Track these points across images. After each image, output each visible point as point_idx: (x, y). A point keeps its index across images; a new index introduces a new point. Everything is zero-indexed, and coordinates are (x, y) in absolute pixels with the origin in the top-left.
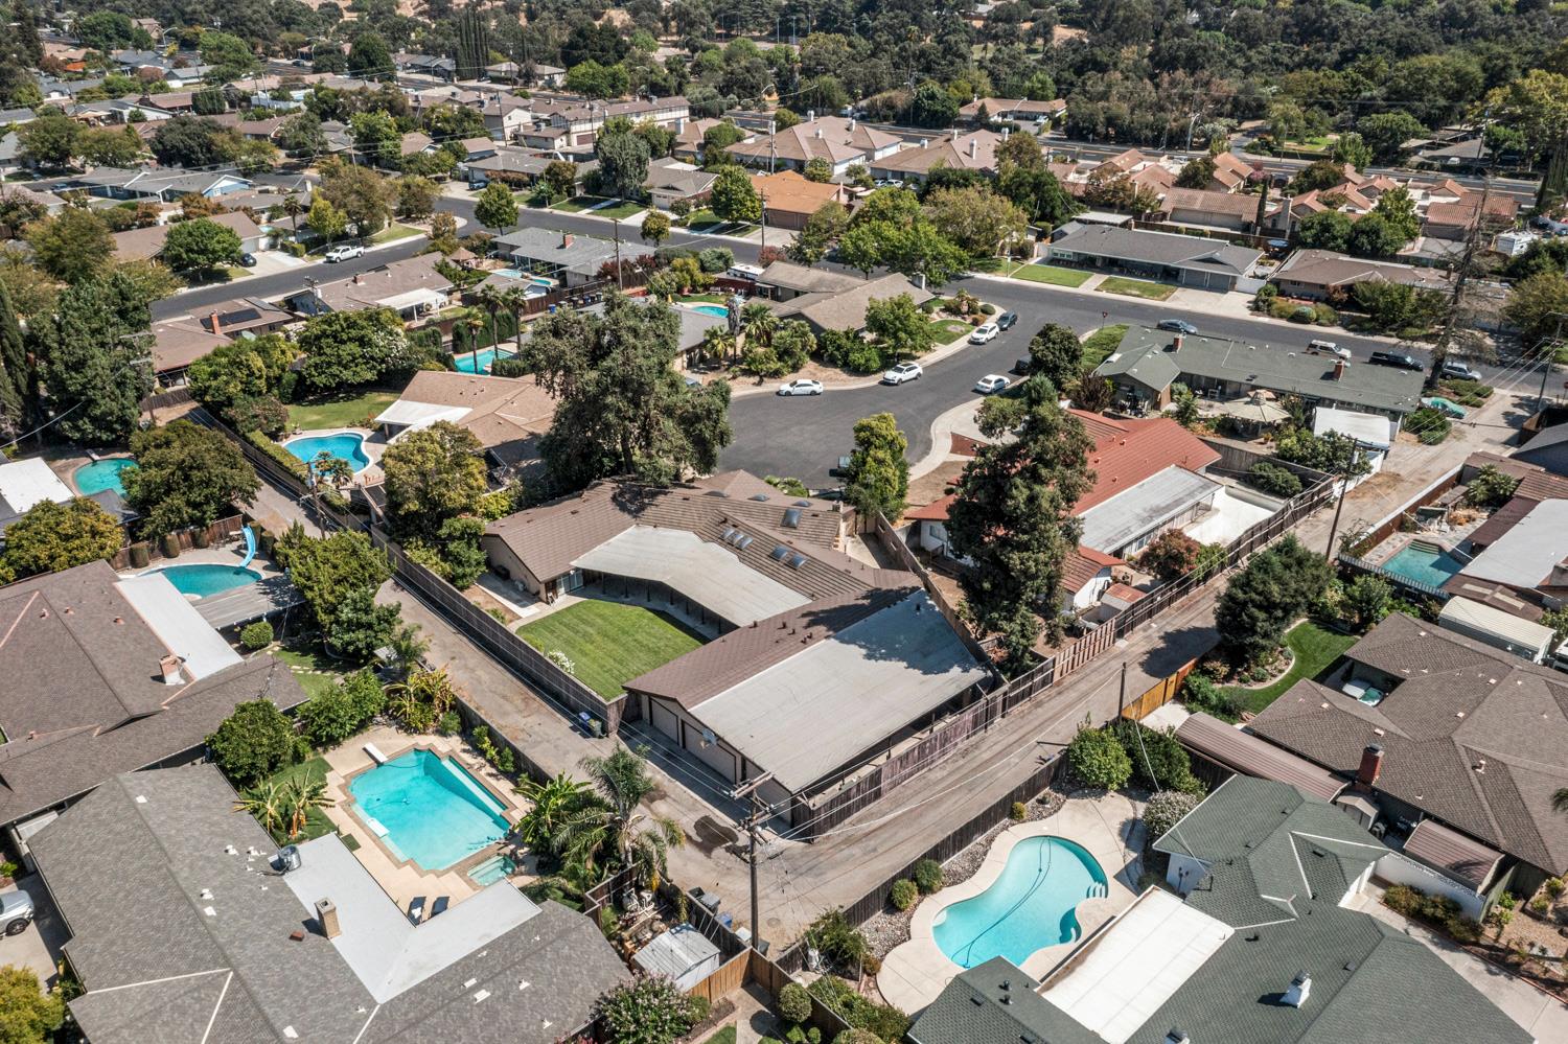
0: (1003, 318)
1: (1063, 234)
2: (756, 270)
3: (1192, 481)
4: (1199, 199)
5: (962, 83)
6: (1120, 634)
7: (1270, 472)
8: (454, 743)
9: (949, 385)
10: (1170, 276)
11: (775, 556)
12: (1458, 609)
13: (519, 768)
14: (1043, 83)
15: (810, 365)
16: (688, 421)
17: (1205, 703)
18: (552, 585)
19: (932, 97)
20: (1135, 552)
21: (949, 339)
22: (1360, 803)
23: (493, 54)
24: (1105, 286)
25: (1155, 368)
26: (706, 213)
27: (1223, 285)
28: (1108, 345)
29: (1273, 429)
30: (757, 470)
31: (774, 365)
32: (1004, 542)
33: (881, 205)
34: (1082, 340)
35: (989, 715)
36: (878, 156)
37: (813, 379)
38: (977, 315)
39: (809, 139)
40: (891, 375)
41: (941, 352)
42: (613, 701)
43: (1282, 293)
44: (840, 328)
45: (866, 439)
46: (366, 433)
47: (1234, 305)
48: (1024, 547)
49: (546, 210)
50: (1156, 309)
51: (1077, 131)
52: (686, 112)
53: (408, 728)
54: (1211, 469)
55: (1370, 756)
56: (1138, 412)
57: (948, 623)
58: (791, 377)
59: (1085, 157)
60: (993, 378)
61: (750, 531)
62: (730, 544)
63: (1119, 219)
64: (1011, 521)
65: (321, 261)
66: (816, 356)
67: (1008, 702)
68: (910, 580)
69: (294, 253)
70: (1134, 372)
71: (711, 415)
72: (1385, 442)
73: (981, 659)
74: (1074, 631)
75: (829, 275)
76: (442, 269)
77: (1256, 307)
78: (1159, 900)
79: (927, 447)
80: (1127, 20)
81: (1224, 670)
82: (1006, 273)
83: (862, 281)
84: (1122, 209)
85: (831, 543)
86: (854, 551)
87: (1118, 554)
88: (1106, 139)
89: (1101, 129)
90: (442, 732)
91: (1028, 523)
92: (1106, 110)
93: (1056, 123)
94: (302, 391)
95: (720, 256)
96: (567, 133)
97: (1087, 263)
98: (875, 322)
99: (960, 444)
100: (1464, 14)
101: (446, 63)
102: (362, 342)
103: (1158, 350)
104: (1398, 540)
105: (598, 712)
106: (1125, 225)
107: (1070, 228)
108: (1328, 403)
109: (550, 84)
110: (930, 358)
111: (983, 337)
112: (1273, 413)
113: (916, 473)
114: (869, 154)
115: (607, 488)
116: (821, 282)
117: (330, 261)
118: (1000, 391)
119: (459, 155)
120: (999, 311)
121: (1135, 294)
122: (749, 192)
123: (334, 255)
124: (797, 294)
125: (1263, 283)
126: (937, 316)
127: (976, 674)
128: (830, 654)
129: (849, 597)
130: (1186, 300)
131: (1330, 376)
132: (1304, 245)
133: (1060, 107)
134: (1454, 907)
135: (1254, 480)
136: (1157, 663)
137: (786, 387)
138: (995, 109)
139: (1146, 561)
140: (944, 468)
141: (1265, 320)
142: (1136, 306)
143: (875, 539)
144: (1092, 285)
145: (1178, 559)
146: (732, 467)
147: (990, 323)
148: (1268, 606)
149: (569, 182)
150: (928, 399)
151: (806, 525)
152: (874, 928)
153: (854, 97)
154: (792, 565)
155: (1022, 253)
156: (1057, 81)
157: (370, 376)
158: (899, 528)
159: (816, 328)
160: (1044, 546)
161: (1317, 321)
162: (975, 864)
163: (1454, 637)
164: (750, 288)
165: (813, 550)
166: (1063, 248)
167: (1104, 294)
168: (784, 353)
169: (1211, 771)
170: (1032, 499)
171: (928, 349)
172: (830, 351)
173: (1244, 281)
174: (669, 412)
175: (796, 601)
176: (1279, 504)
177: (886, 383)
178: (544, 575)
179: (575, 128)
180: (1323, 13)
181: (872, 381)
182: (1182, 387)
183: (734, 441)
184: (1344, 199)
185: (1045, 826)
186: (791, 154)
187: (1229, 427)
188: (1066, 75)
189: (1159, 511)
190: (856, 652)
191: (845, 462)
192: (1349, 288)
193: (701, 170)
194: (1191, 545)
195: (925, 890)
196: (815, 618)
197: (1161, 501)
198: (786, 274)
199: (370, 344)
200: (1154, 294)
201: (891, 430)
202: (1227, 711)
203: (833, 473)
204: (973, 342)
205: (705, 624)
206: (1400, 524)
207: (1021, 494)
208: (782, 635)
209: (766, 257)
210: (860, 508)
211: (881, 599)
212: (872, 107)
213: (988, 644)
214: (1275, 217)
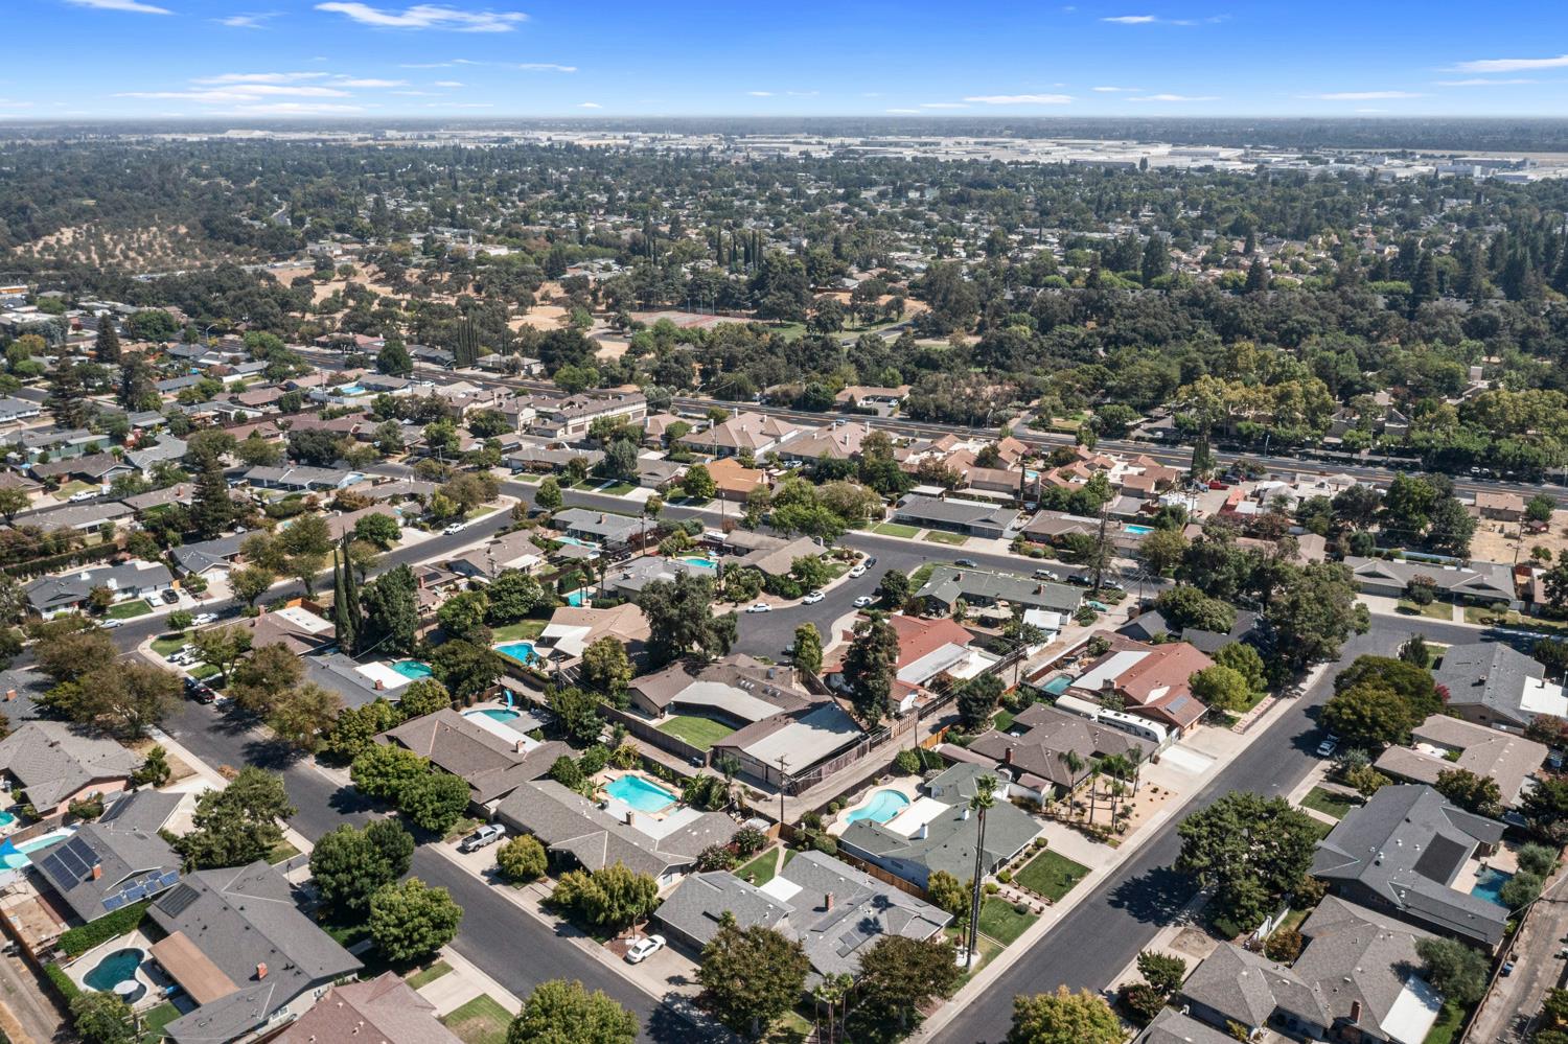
0: (868, 561)
1: (903, 503)
2: (721, 535)
3: (959, 649)
4: (987, 474)
5: (837, 378)
6: (920, 718)
7: (998, 644)
8: (640, 773)
9: (840, 602)
10: (966, 530)
11: (765, 692)
12: (1064, 700)
13: (673, 777)
14: (893, 376)
15: (762, 594)
16: (719, 631)
17: (953, 742)
18: (663, 710)
19: (817, 391)
20: (928, 684)
21: (838, 575)
22: (1006, 771)
23: (481, 348)
24: (929, 537)
25: (948, 592)
26: (679, 491)
27: (995, 535)
28: (924, 577)
29: (1005, 621)
30: (749, 653)
31: (743, 596)
32: (866, 677)
33: (793, 491)
34: (909, 577)
35: (864, 748)
36: (783, 439)
37: (765, 603)
38: (853, 559)
39: (738, 432)
40: (808, 599)
41: (835, 583)
42: (708, 751)
43: (1028, 539)
44: (778, 573)
45: (802, 636)
46: (533, 643)
47: (1000, 548)
48: (873, 678)
49: (570, 489)
50: (957, 552)
51: (916, 413)
52: (643, 406)
53: (620, 767)
54: (971, 643)
55: (1008, 753)
56: (938, 615)
57: (846, 715)
58: (753, 602)
59: (921, 435)
60: (863, 598)
61: (752, 681)
62: (743, 688)
63: (937, 490)
64: (868, 668)
65: (441, 533)
66: (765, 589)
67: (873, 745)
68: (828, 698)
69: (423, 529)
70: (936, 594)
71: (730, 628)
72: (1056, 626)
73: (861, 729)
74: (899, 717)
75: (766, 539)
76: (533, 541)
77: (1013, 549)
78: (926, 800)
79: (830, 638)
80: (958, 302)
81: (962, 729)
82: (870, 529)
83: (785, 542)
84: (941, 483)
85: (790, 685)
86: (799, 688)
87: (922, 684)
88: (936, 420)
89: (932, 414)
90: (635, 768)
91: (875, 668)
92: (934, 400)
93: (903, 405)
94: (492, 620)
95: (696, 525)
96: (566, 426)
97: (918, 522)
98: (796, 569)
99: (846, 636)
100: (1204, 297)
101: (447, 355)
102: (521, 592)
103: (950, 580)
104: (1055, 673)
105: (702, 756)
106: (940, 495)
107: (907, 498)
108: (1033, 607)
109: (529, 372)
110: (828, 588)
111: (857, 574)
112: (1004, 613)
113: (826, 651)
114: (777, 439)
115: (679, 666)
116: (762, 543)
117: (447, 533)
118: (867, 605)
119: (498, 445)
120: (866, 556)
121: (946, 542)
122: (708, 480)
123: (451, 530)
124: (749, 551)
125: (1017, 534)
126: (831, 561)
127: (858, 733)
128: (795, 728)
129: (801, 707)
130: (975, 545)
131: (1037, 592)
132: (1045, 508)
133: (904, 391)
134: (1032, 800)
135: (991, 647)
136: (935, 729)
137: (751, 608)
138: (859, 395)
139: (932, 688)
140: (839, 648)
141: (1017, 556)
142: (945, 550)
143: (809, 684)
144: (920, 537)
145: (944, 684)
146: (737, 653)
147: (861, 565)
148: (976, 700)
149: (583, 470)
150: (828, 612)
151: (777, 677)
152: (825, 819)
153: (762, 388)
154: (774, 695)
155: (879, 516)
156: (903, 372)
157: (525, 611)
158: (820, 677)
159: (765, 574)
160: (881, 676)
161: (1045, 557)
162: (860, 800)
163: (1060, 712)
164: (721, 549)
165: (782, 688)
166: (905, 512)
167: (927, 543)
168: (748, 589)
169: (949, 762)
170: (875, 659)
171: (827, 583)
172: (774, 586)
173: (1007, 531)
174: (709, 627)
175: (776, 710)
176: (999, 658)
177: (805, 603)
178: (661, 705)
179: (570, 422)
180: (1103, 296)
181: (797, 603)
182: (962, 600)
183: (739, 640)
184: (1073, 473)
185: (887, 787)
186: (726, 443)
187: (984, 622)
188: (909, 366)
189: (941, 664)
190: (807, 728)
191: (790, 648)
192: (1061, 536)
193: (667, 458)
194: (950, 679)
195: (842, 807)
196: (788, 715)
197: (942, 660)
198: (741, 537)
199: (526, 594)
200: (956, 541)
201: (813, 631)
202: (963, 744)
203: (784, 653)
204: (852, 577)
205: (737, 722)
206: (1056, 665)
207: (871, 657)
208: (773, 723)
209: (727, 525)
210: (801, 670)
211: (815, 707)
212: (774, 394)
213: (863, 723)
214: (1033, 486)
